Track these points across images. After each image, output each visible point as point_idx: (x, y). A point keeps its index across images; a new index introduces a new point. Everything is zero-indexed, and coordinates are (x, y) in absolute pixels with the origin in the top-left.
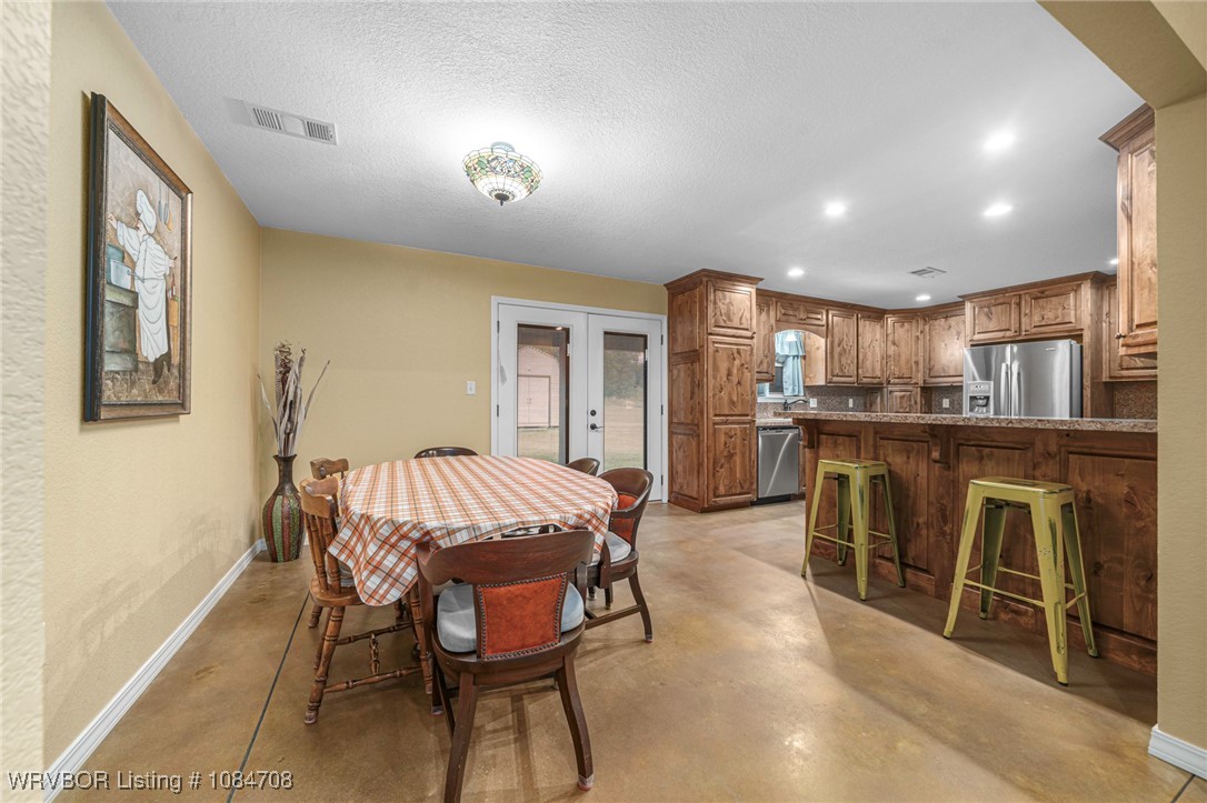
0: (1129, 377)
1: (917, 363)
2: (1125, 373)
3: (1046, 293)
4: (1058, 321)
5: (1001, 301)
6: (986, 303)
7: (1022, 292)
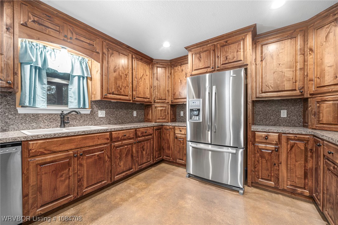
0: (266, 97)
1: (168, 91)
2: (264, 95)
3: (228, 42)
4: (235, 59)
5: (205, 49)
6: (198, 51)
7: (215, 43)
